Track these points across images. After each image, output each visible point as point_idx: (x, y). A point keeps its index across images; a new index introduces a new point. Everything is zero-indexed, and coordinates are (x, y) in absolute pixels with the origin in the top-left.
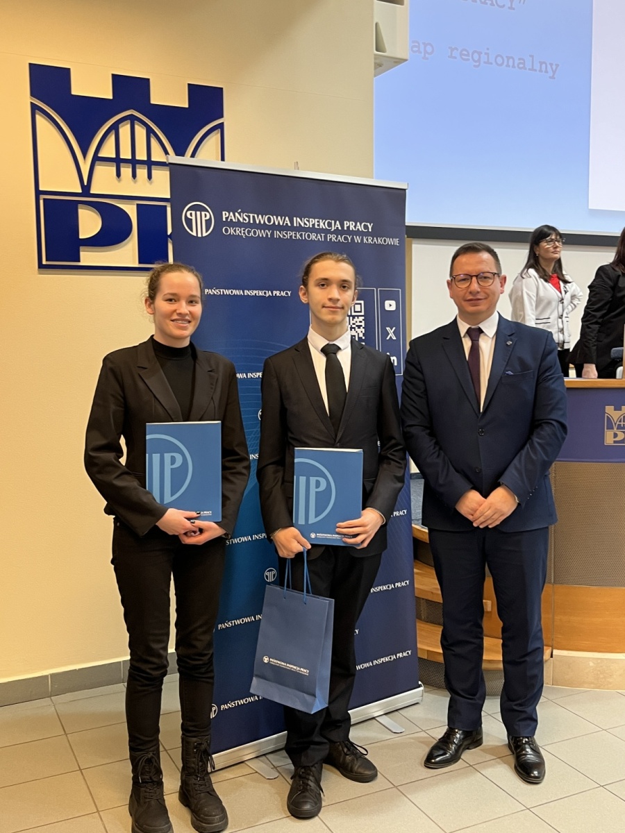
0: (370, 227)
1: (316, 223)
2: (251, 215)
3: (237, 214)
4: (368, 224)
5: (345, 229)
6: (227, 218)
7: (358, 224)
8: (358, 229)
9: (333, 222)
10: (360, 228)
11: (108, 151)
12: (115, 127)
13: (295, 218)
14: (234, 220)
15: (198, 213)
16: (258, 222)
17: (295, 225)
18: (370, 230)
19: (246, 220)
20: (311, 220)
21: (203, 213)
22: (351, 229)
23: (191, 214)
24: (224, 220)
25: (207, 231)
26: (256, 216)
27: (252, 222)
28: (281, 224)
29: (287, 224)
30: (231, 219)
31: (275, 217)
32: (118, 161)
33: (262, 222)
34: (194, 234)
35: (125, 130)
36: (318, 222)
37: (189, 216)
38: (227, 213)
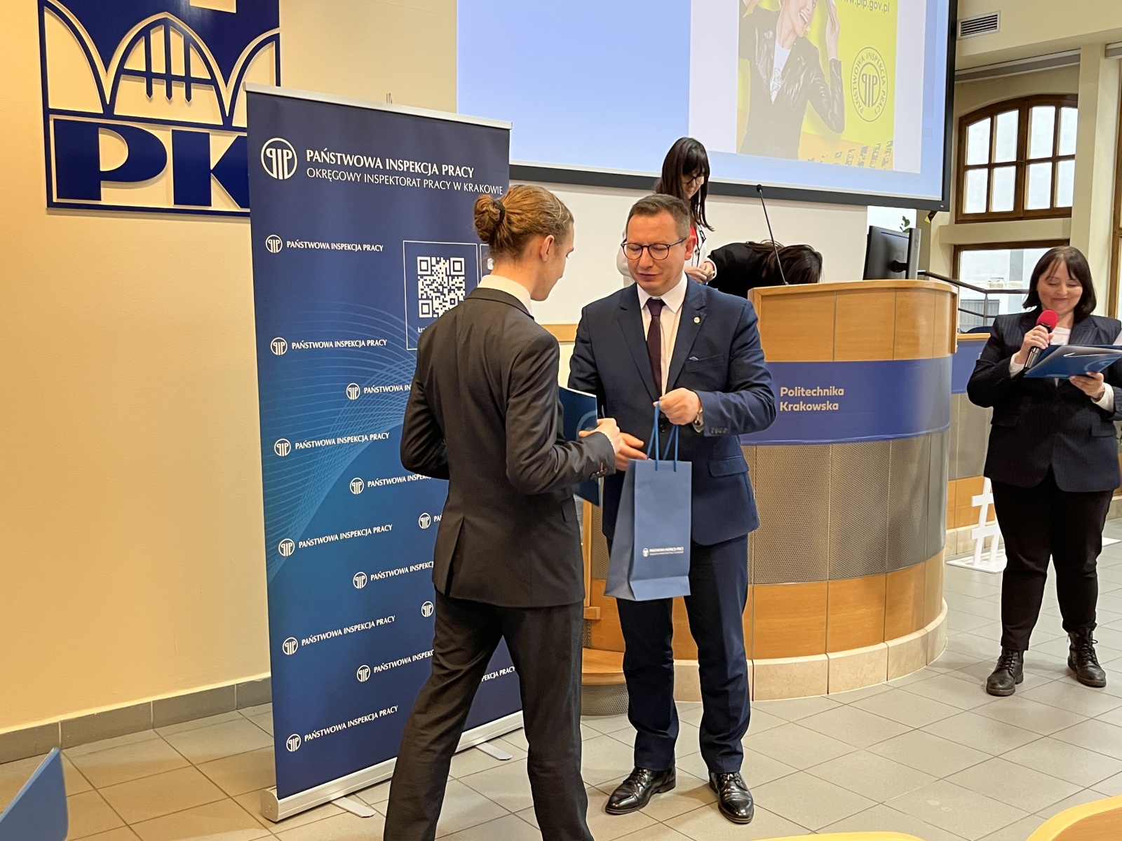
0: (471, 173)
1: (411, 166)
2: (339, 155)
3: (323, 154)
4: (469, 169)
5: (444, 173)
6: (311, 158)
7: (458, 168)
8: (458, 174)
9: (430, 165)
10: (459, 172)
11: (136, 62)
12: (145, 33)
13: (387, 160)
14: (320, 161)
15: (279, 151)
16: (346, 163)
17: (388, 168)
18: (471, 176)
19: (333, 161)
20: (405, 162)
21: (285, 151)
22: (450, 174)
23: (271, 152)
24: (309, 160)
25: (289, 174)
26: (344, 156)
27: (339, 163)
28: (372, 166)
29: (378, 166)
30: (317, 160)
31: (365, 158)
32: (149, 76)
33: (351, 164)
34: (275, 175)
35: (157, 37)
36: (413, 164)
37: (269, 155)
38: (312, 152)
